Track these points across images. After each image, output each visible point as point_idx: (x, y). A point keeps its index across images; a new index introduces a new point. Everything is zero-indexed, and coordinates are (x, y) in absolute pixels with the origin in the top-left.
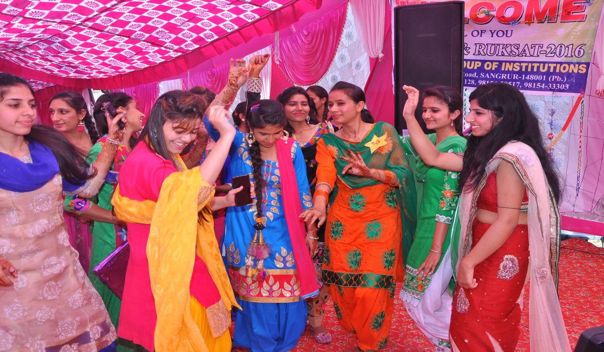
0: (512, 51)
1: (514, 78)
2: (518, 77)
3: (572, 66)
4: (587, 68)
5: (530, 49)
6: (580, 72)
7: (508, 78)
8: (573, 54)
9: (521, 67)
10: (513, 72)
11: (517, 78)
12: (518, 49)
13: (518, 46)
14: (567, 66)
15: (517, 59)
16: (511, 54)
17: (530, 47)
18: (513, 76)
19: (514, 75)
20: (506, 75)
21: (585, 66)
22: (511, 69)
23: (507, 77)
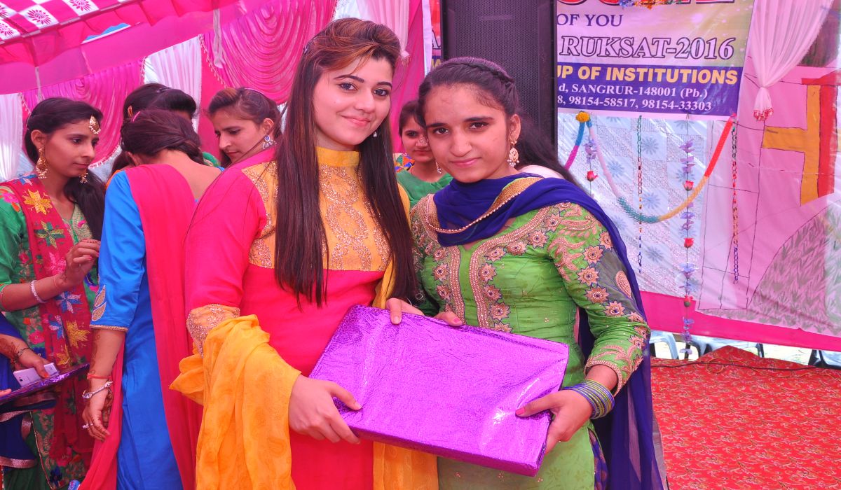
0: (622, 49)
1: (626, 93)
2: (632, 91)
3: (715, 72)
4: (739, 77)
5: (650, 45)
6: (728, 82)
7: (617, 92)
8: (717, 54)
9: (637, 74)
10: (625, 83)
11: (631, 93)
12: (631, 45)
13: (631, 40)
14: (707, 72)
15: (630, 61)
16: (621, 54)
17: (650, 42)
18: (624, 89)
19: (627, 88)
20: (613, 88)
21: (735, 73)
22: (621, 78)
23: (615, 91)
